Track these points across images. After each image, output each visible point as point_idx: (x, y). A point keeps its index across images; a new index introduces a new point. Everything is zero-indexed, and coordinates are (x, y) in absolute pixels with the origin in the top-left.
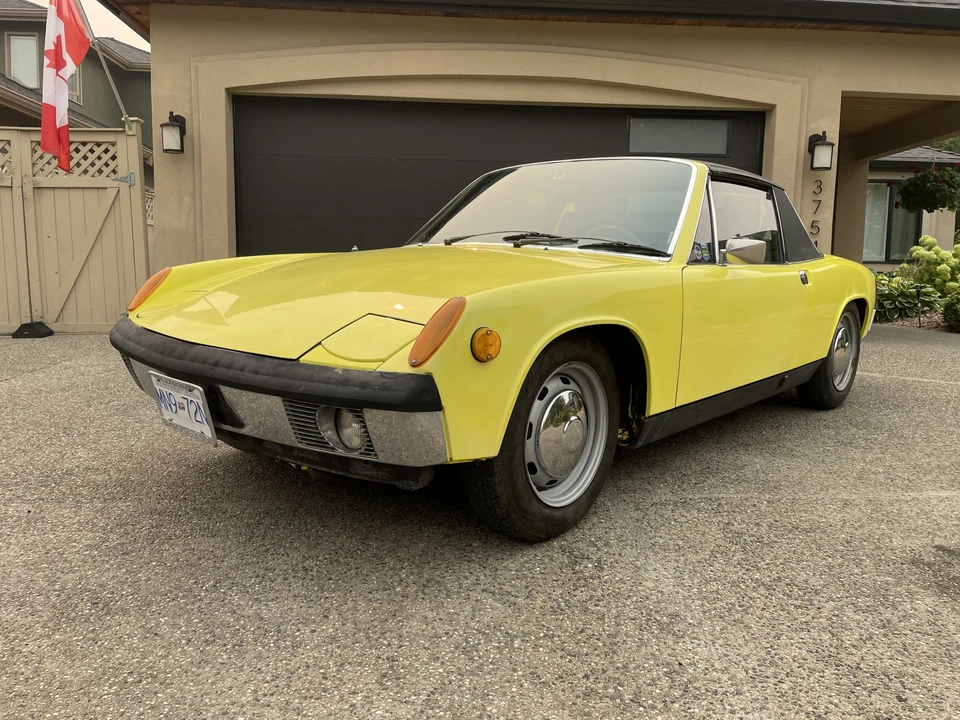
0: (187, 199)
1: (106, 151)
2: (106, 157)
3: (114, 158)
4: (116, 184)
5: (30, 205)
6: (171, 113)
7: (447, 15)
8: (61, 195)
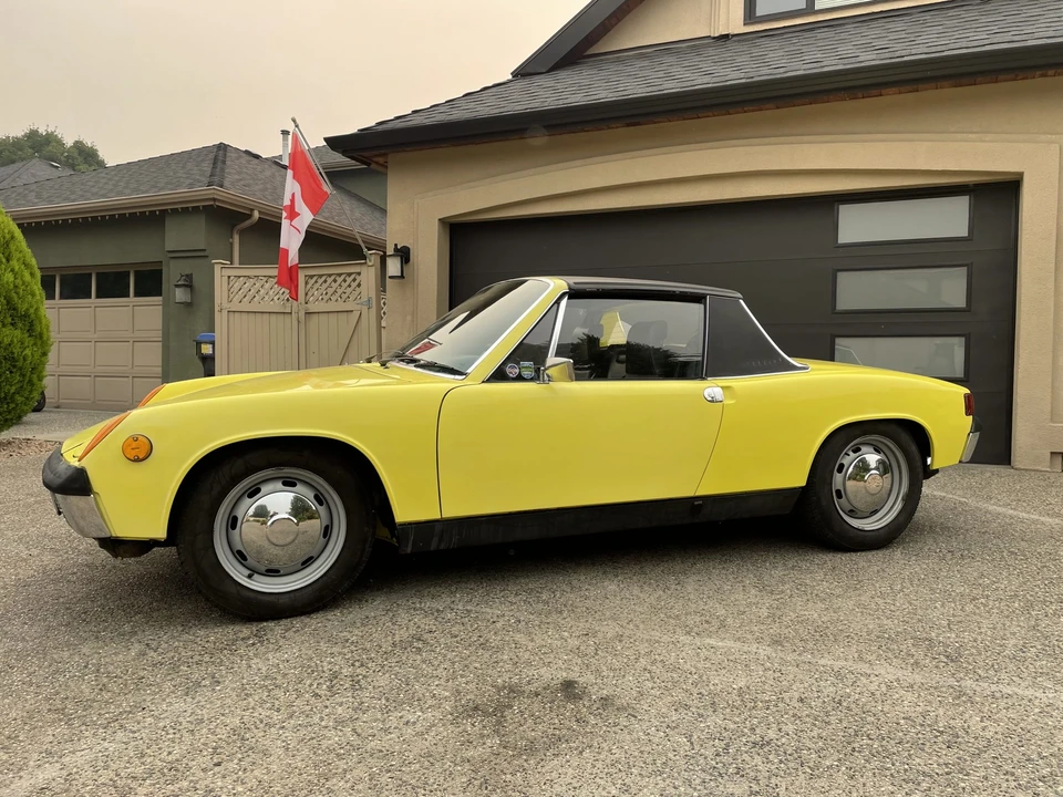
0: (409, 318)
1: (354, 280)
2: (354, 285)
3: (359, 285)
4: (359, 307)
5: (302, 326)
6: (396, 245)
7: (628, 125)
8: (323, 317)
